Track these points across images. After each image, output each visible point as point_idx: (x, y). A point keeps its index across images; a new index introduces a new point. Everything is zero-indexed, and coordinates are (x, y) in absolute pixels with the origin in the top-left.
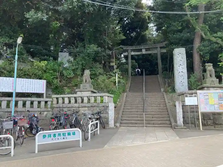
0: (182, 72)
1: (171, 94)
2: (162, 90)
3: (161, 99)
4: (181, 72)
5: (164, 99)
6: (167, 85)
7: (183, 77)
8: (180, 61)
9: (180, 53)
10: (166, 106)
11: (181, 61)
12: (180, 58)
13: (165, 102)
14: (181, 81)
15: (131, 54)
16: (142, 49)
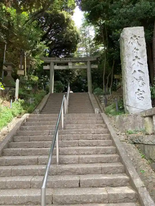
0: (139, 71)
1: (117, 117)
2: (97, 110)
3: (97, 126)
4: (137, 72)
5: (103, 125)
6: (103, 104)
7: (141, 81)
8: (135, 51)
9: (135, 36)
10: (113, 144)
11: (137, 50)
12: (135, 45)
13: (109, 132)
14: (139, 90)
15: (53, 67)
16: (68, 62)
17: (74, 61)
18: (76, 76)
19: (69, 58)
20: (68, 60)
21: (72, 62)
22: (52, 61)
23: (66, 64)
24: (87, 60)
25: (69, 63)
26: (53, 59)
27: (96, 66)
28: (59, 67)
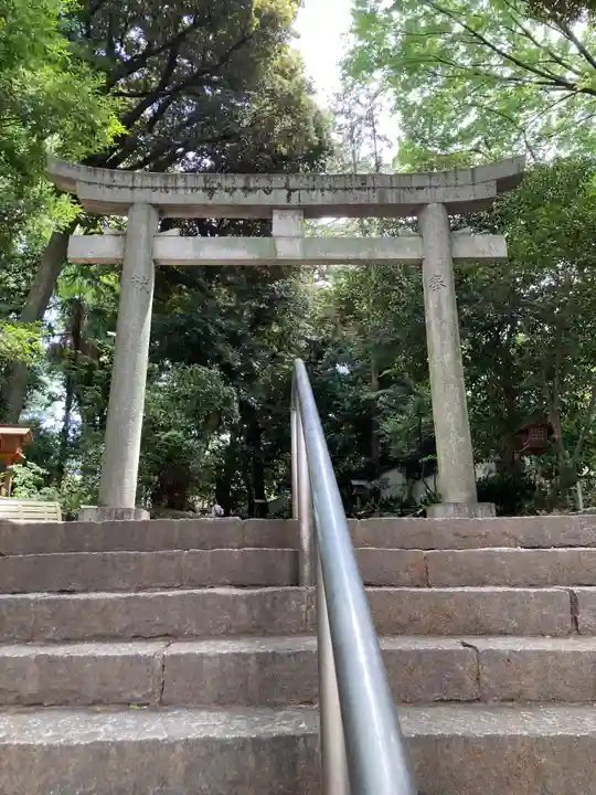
15: (151, 249)
16: (271, 209)
17: (317, 198)
18: (303, 344)
19: (278, 180)
20: (268, 191)
21: (299, 207)
22: (139, 196)
23: (257, 225)
24: (421, 197)
25: (276, 218)
26: (148, 182)
27: (494, 246)
28: (197, 248)
